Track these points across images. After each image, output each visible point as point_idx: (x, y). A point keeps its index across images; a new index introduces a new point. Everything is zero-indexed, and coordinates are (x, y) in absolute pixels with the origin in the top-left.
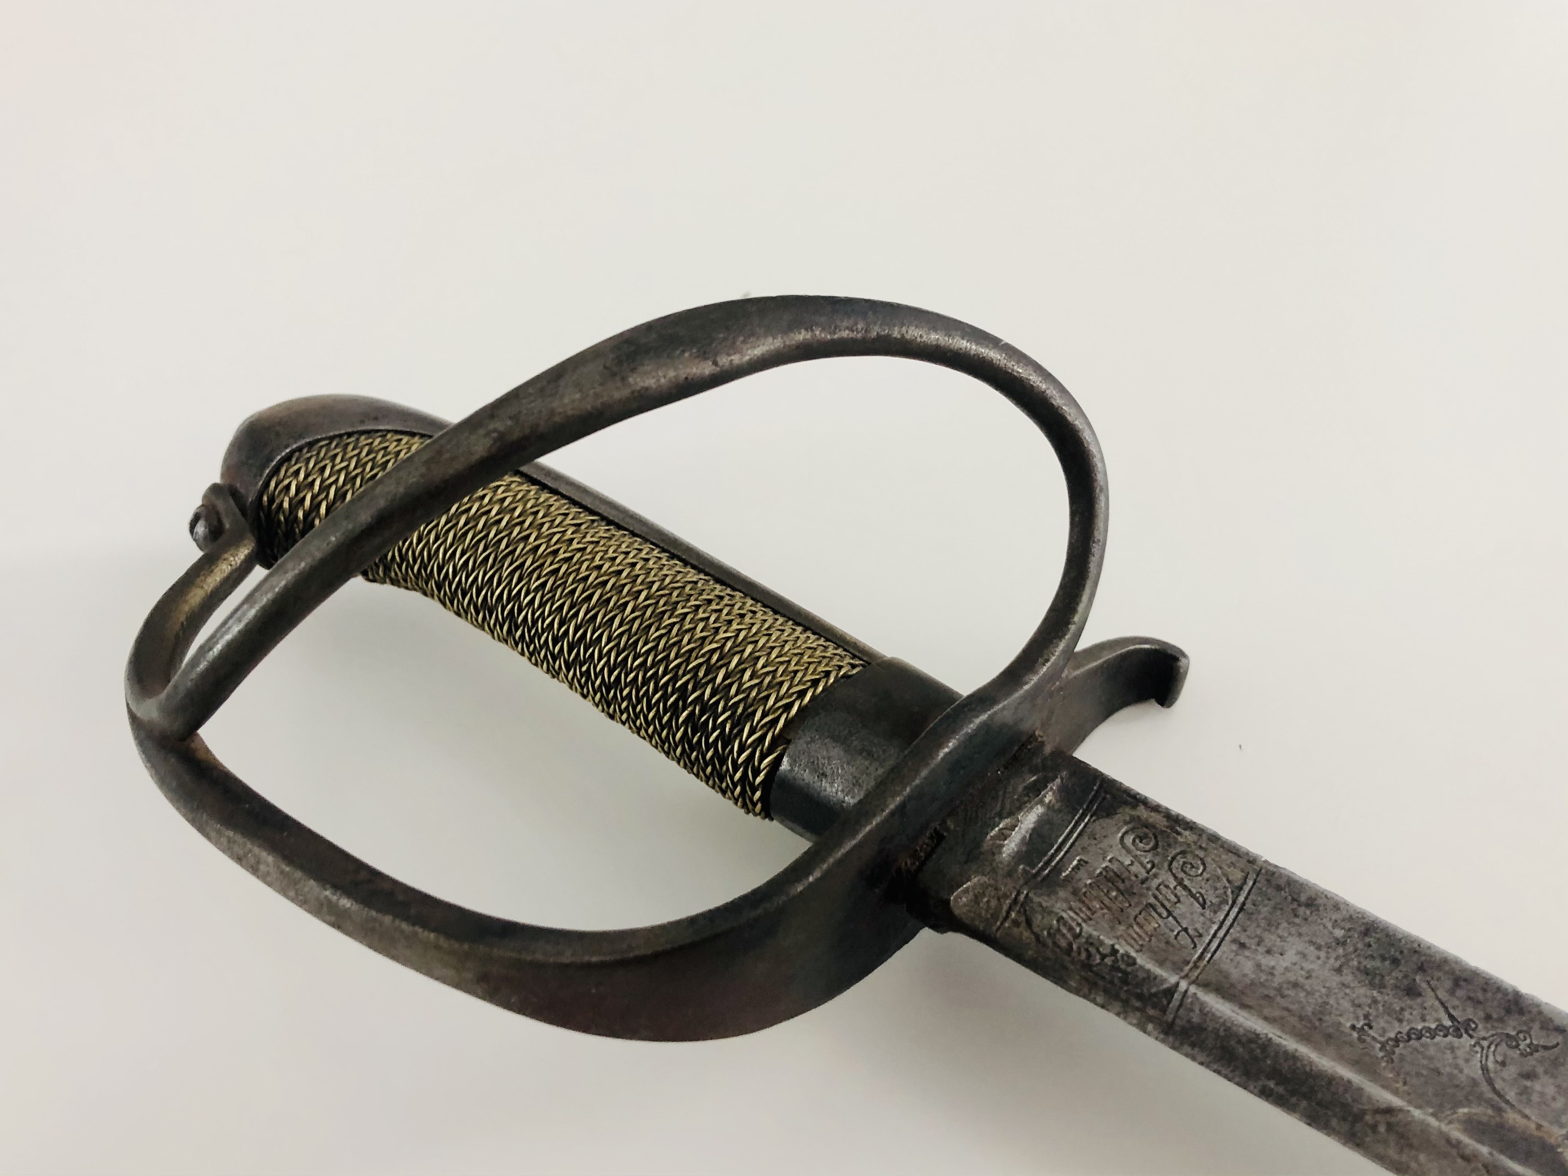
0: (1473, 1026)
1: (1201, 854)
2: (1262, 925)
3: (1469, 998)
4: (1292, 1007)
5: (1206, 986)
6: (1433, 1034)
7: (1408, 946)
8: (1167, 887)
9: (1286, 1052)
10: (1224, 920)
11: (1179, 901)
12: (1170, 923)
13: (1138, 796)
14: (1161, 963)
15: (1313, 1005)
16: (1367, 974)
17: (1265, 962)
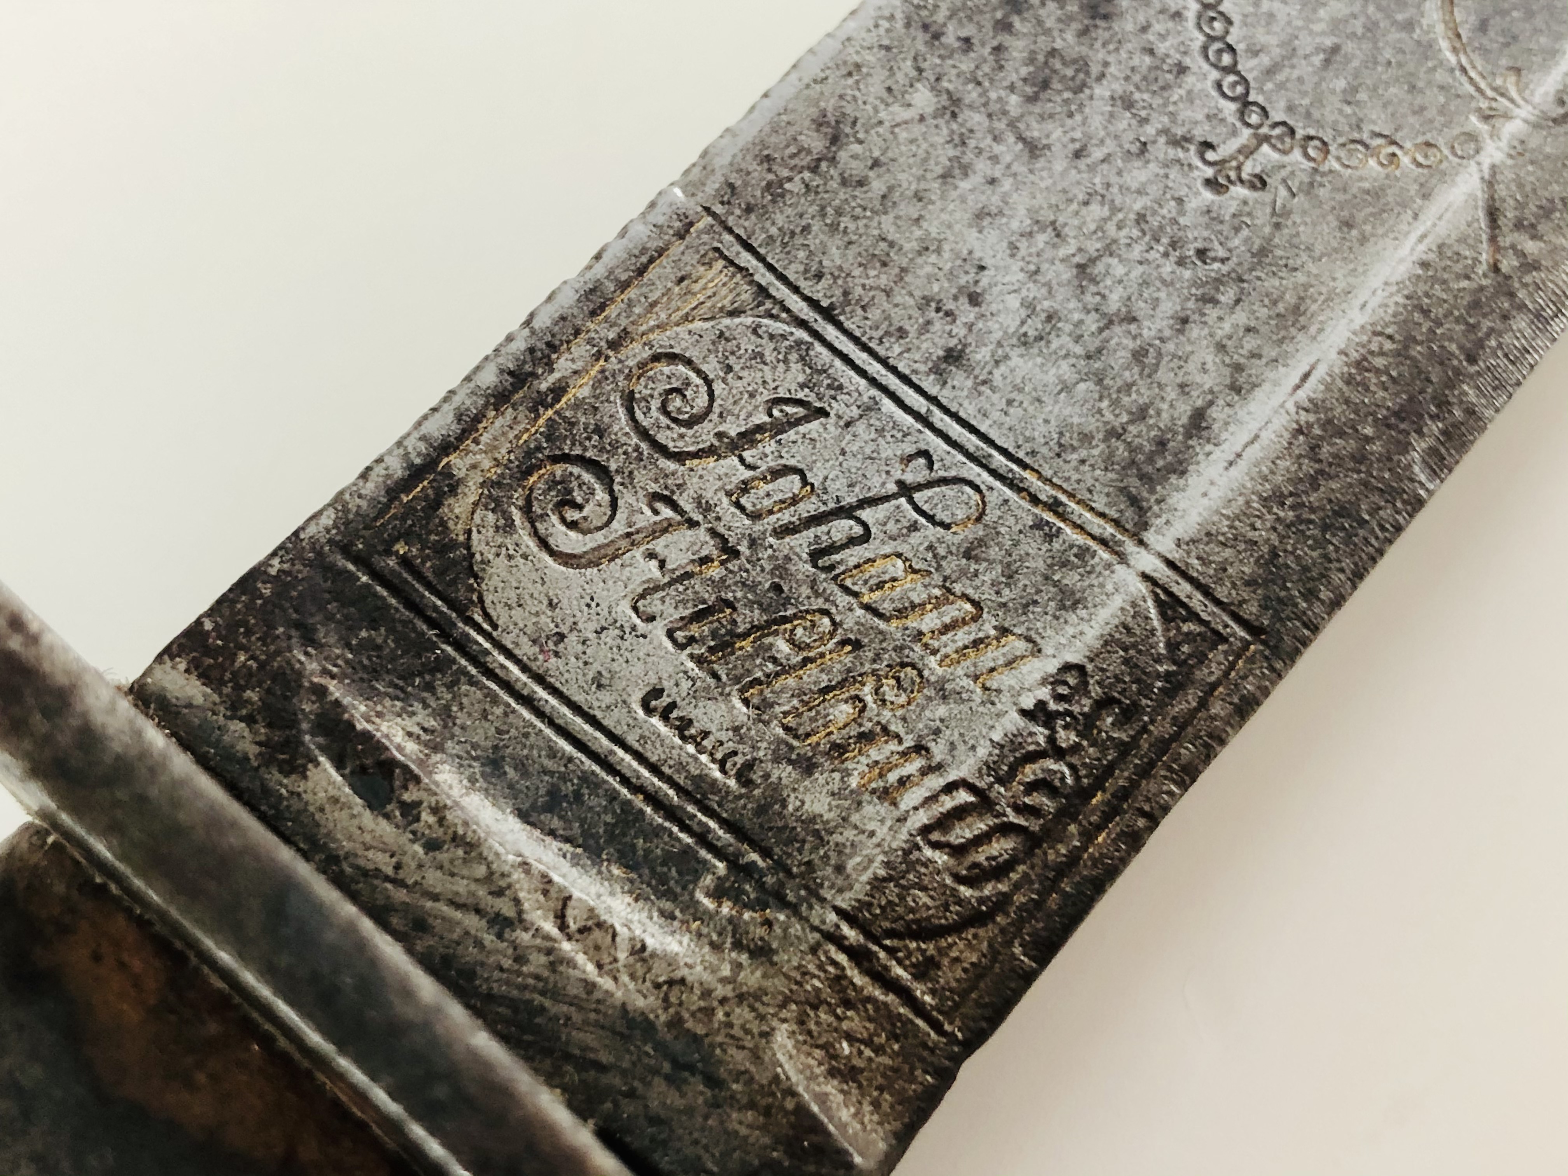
1: (636, 353)
4: (1168, 308)
9: (1347, 380)
10: (862, 372)
11: (802, 471)
12: (885, 523)
15: (1153, 255)
16: (1045, 85)
17: (1012, 323)
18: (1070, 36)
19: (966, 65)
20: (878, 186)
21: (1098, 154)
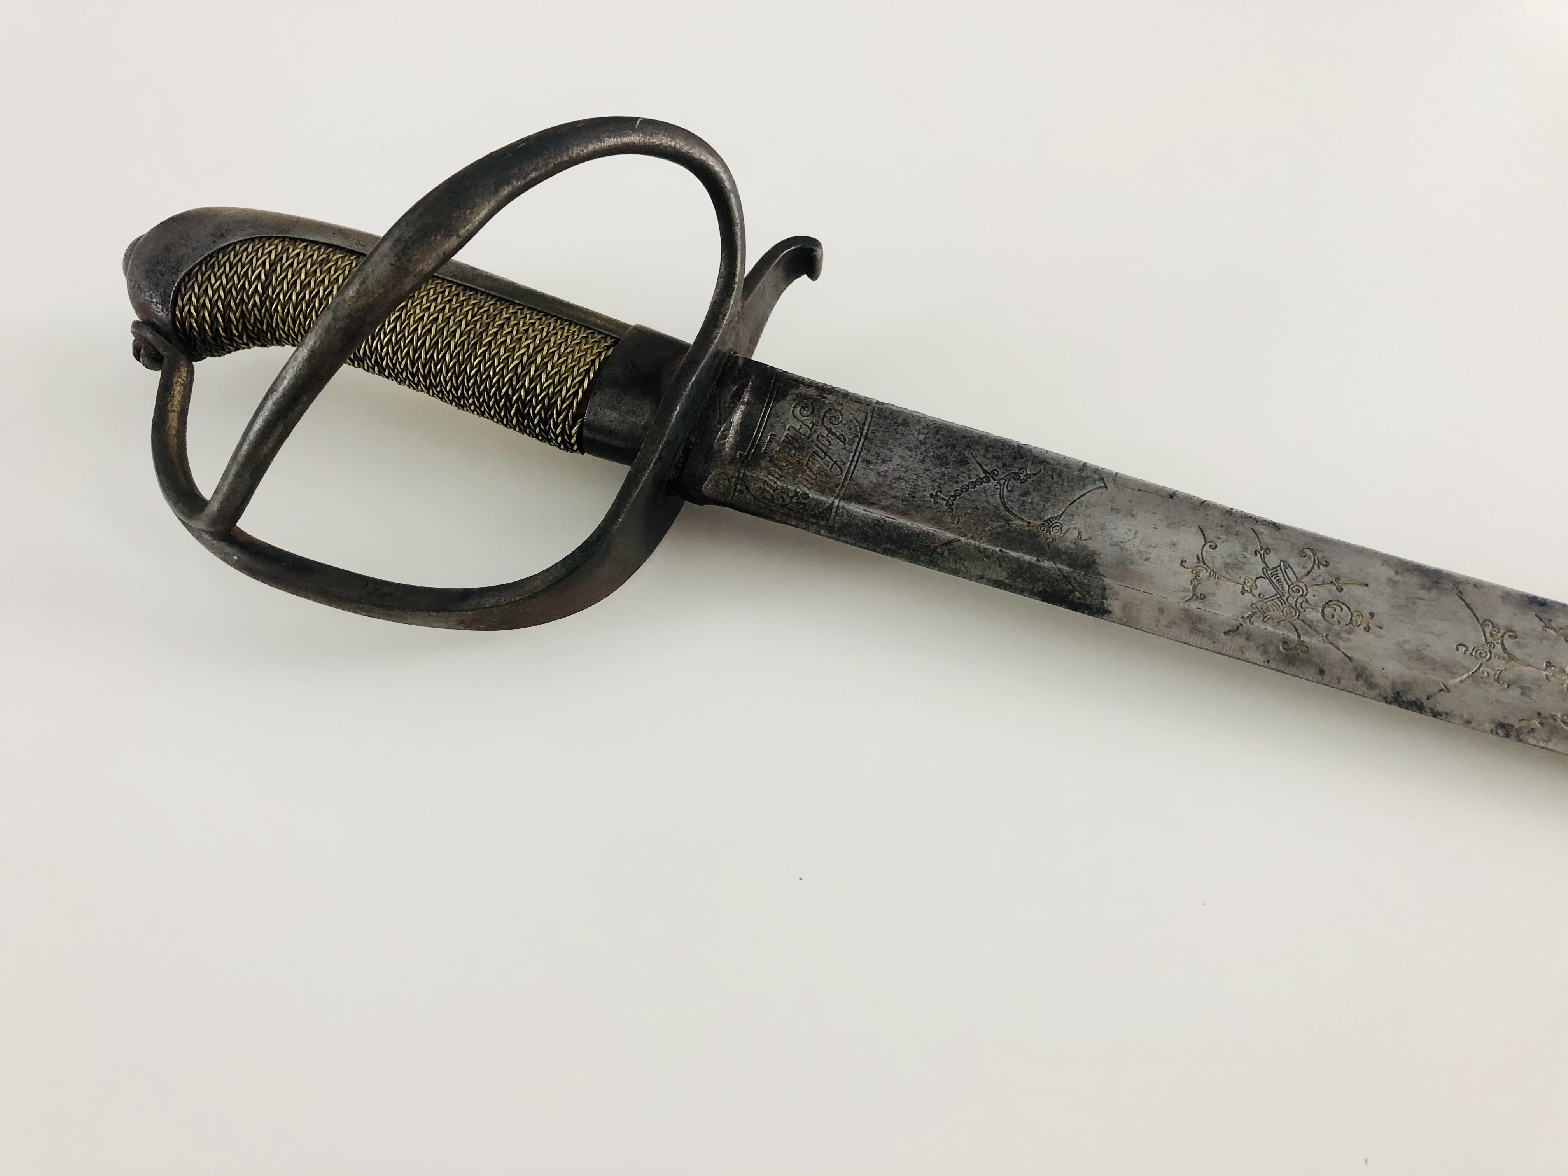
0: (996, 473)
1: (839, 408)
2: (878, 445)
3: (994, 457)
4: (898, 494)
5: (848, 498)
6: (974, 484)
7: (961, 434)
8: (823, 436)
9: (894, 526)
10: (857, 448)
11: (831, 444)
12: (826, 461)
13: (798, 380)
14: (823, 492)
15: (909, 489)
16: (939, 458)
17: (882, 469)
18: (952, 459)
19: (934, 442)
20: (898, 436)
21: (928, 473)
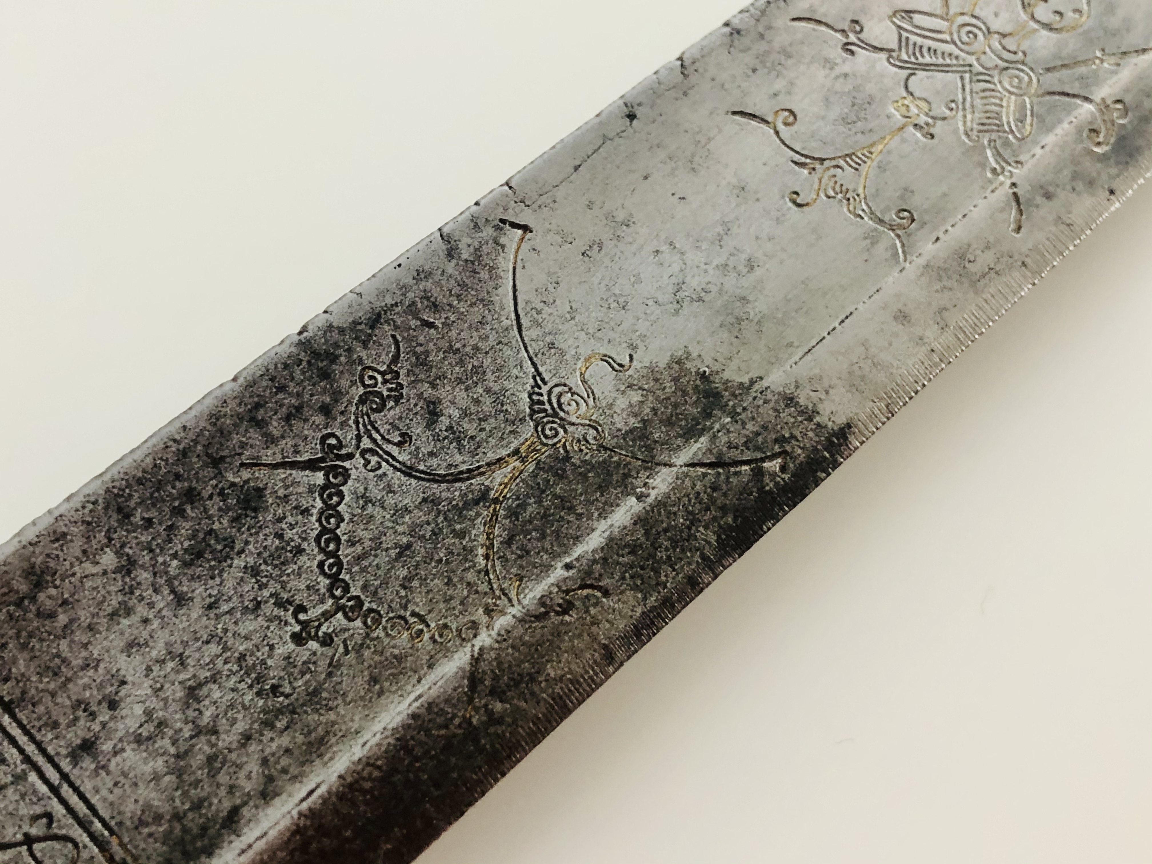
0: (333, 442)
2: (52, 686)
3: (288, 418)
4: (241, 726)
9: (341, 796)
10: (21, 751)
15: (243, 685)
16: (200, 555)
17: (132, 724)
18: (225, 522)
19: (145, 538)
20: (62, 619)
21: (225, 608)
